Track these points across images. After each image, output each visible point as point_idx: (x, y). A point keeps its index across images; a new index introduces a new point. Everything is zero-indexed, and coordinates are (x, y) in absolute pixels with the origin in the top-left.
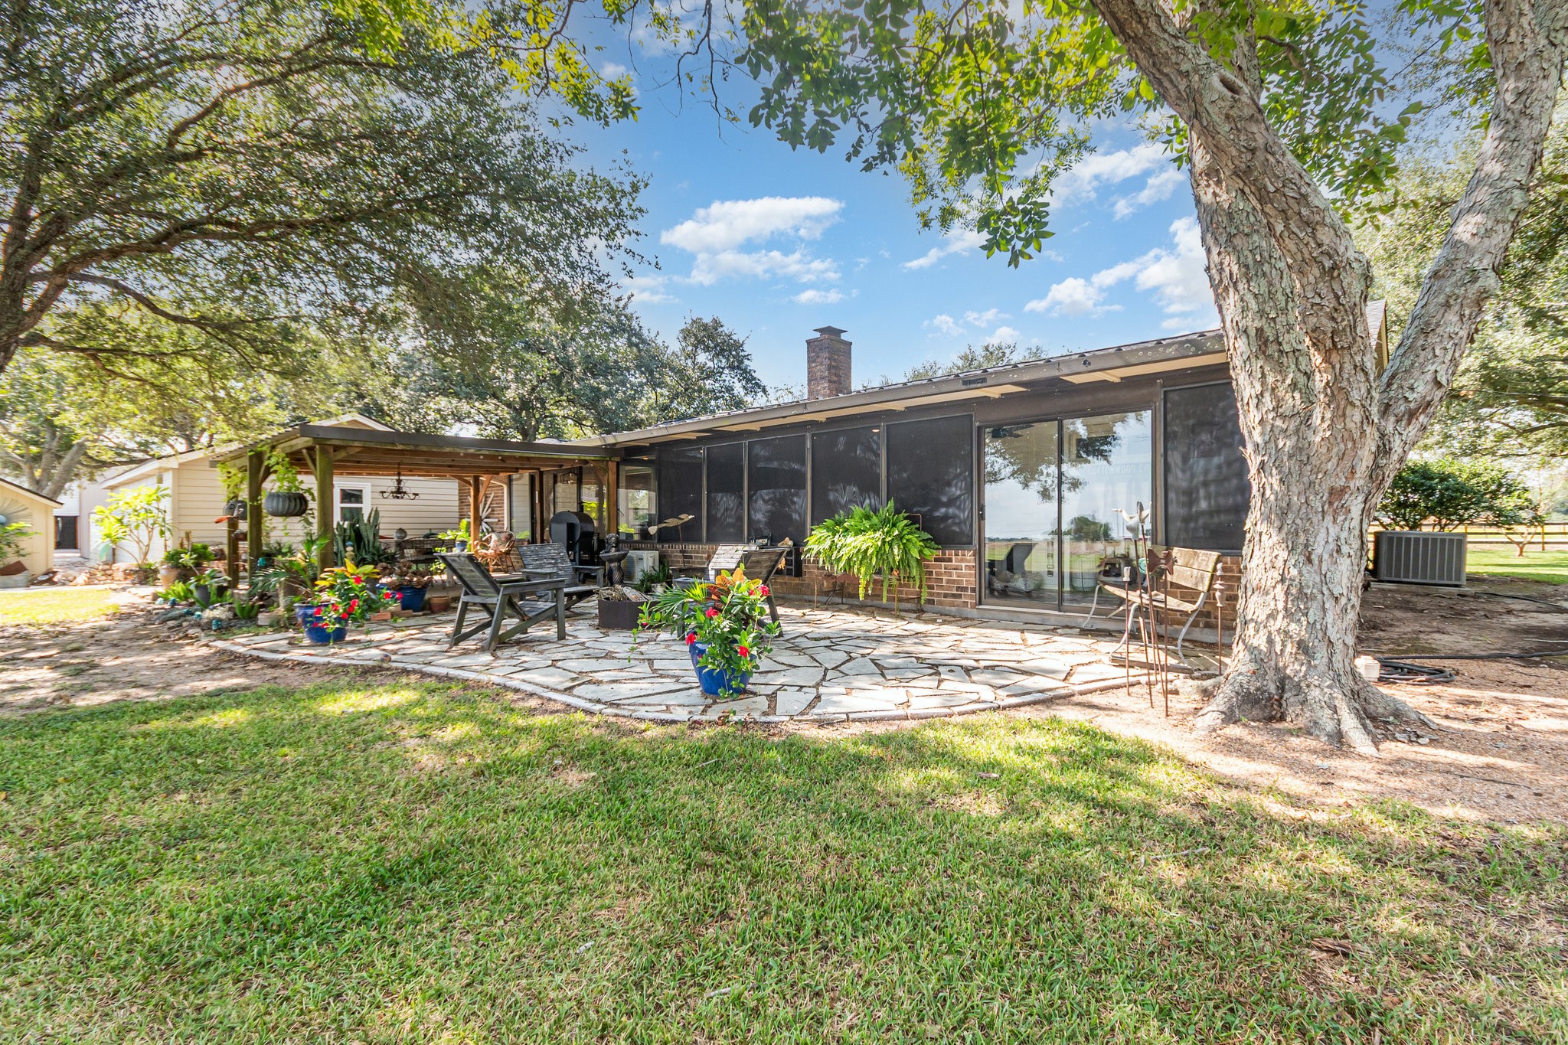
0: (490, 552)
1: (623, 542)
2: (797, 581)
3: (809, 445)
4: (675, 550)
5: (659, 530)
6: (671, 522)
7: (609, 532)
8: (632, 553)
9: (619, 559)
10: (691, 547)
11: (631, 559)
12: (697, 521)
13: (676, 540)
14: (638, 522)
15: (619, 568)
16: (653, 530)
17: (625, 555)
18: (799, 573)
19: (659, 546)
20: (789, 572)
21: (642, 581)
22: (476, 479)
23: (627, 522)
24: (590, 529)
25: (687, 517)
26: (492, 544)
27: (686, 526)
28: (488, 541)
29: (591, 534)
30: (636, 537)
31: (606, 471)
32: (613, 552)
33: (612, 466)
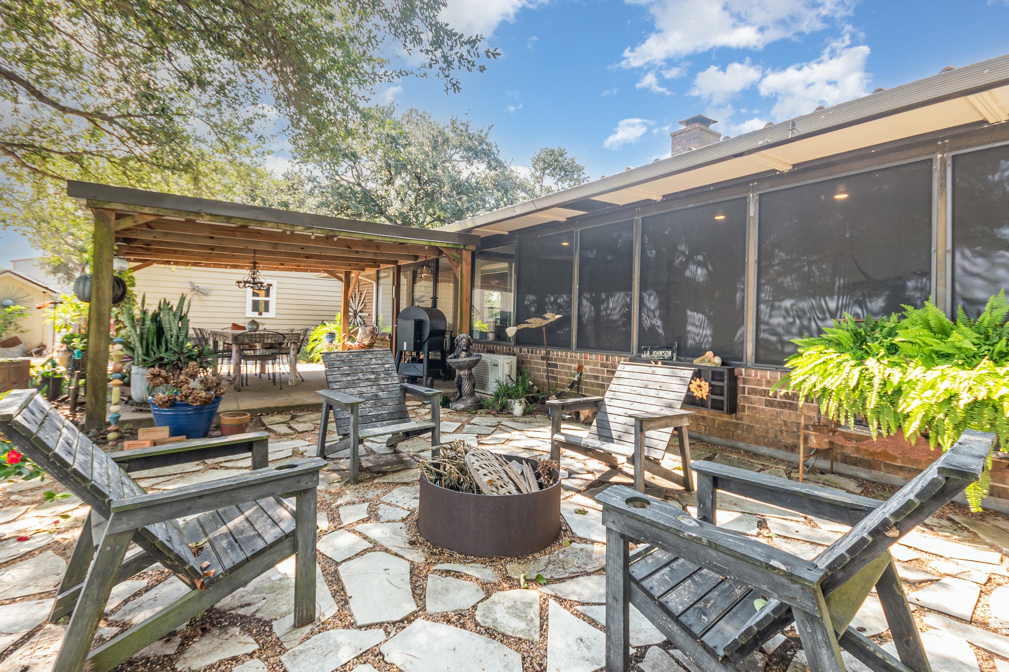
0: (357, 343)
1: (476, 342)
2: (726, 418)
3: (753, 211)
4: (536, 357)
5: (518, 332)
6: (534, 323)
7: (461, 332)
8: (486, 357)
9: (470, 366)
10: (555, 354)
11: (485, 363)
12: (565, 321)
13: (539, 344)
14: (492, 320)
15: (470, 376)
16: (511, 331)
17: (476, 362)
18: (733, 408)
19: (516, 350)
20: (717, 406)
21: (497, 396)
22: (348, 275)
23: (482, 319)
24: (441, 327)
25: (552, 317)
26: (358, 337)
27: (552, 328)
28: (356, 333)
29: (442, 333)
30: (491, 336)
31: (459, 261)
32: (463, 358)
33: (467, 256)
